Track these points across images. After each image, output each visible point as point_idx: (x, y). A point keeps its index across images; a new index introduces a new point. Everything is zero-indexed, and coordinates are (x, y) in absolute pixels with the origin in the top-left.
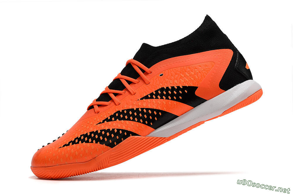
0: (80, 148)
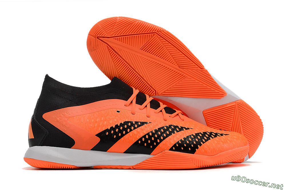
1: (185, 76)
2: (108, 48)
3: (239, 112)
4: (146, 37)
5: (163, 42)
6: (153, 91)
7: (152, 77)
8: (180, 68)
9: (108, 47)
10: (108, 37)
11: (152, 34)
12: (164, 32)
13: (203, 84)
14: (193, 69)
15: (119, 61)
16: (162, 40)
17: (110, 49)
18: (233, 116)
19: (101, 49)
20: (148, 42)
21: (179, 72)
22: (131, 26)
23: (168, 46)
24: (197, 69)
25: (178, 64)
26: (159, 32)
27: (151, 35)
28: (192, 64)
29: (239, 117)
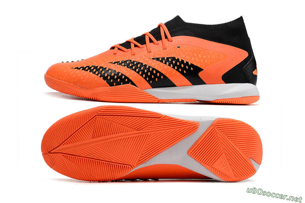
0: (86, 76)
1: (148, 134)
2: (64, 156)
3: (222, 131)
4: (90, 125)
5: (108, 118)
6: (128, 167)
7: (119, 155)
8: (139, 130)
9: (63, 154)
10: (58, 146)
11: (94, 118)
12: (103, 110)
13: (170, 130)
14: (152, 123)
15: (81, 161)
16: (106, 118)
17: (66, 156)
18: (218, 139)
19: (58, 161)
20: (95, 128)
21: (140, 135)
22: (71, 123)
23: (114, 119)
24: (156, 120)
25: (135, 129)
26: (99, 113)
27: (94, 120)
28: (148, 120)
29: (225, 136)
